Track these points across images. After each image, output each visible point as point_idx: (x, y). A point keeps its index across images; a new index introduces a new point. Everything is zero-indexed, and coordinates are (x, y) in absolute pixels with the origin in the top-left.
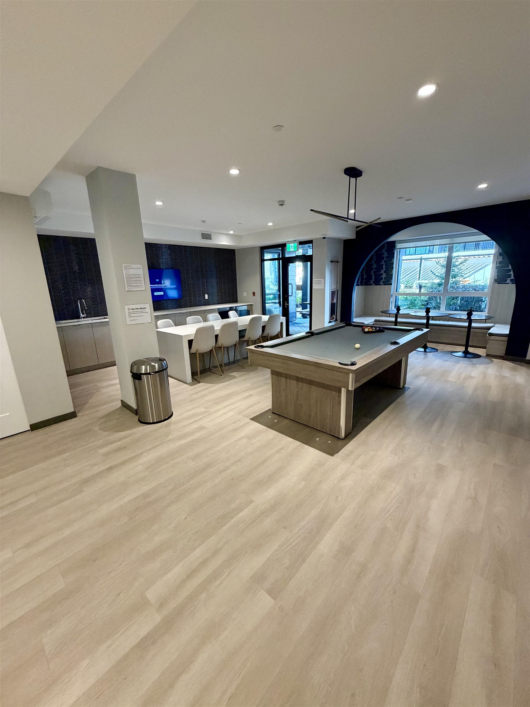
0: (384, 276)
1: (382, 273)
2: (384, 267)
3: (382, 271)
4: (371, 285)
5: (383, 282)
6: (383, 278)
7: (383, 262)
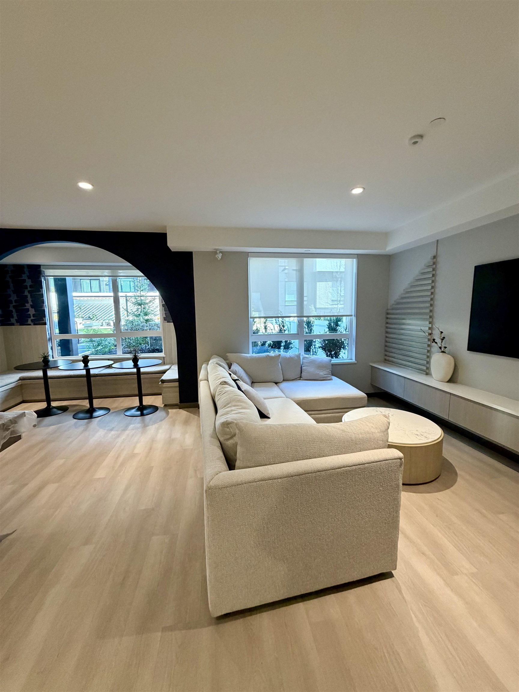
0: (32, 312)
1: (28, 309)
2: (29, 299)
3: (28, 306)
4: (13, 324)
5: (32, 321)
6: (32, 315)
7: (26, 293)
